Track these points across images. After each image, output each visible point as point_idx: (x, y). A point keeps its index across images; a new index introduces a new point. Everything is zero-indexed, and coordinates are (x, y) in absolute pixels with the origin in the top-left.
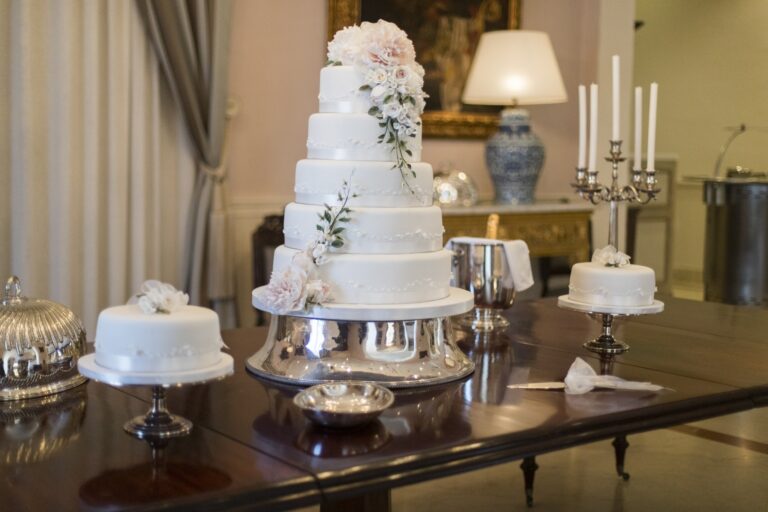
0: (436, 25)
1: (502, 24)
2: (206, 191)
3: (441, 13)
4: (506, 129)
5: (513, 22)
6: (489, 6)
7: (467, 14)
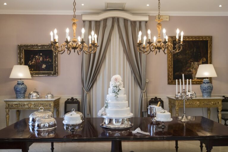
0: (191, 64)
1: (206, 62)
2: (142, 94)
3: (191, 61)
4: (204, 83)
5: (209, 62)
6: (203, 59)
7: (198, 61)
